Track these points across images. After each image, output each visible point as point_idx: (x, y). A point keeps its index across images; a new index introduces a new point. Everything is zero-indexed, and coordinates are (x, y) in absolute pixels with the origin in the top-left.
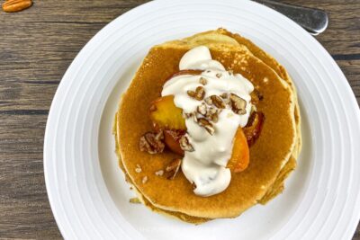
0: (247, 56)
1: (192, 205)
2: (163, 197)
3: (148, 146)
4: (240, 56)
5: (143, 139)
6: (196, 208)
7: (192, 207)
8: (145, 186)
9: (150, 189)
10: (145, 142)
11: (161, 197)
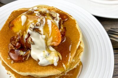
0: (55, 10)
1: (38, 70)
2: (23, 68)
3: (13, 46)
4: (52, 10)
5: (10, 44)
6: (40, 71)
7: (38, 71)
8: (13, 65)
9: (16, 66)
10: (11, 45)
11: (22, 69)
